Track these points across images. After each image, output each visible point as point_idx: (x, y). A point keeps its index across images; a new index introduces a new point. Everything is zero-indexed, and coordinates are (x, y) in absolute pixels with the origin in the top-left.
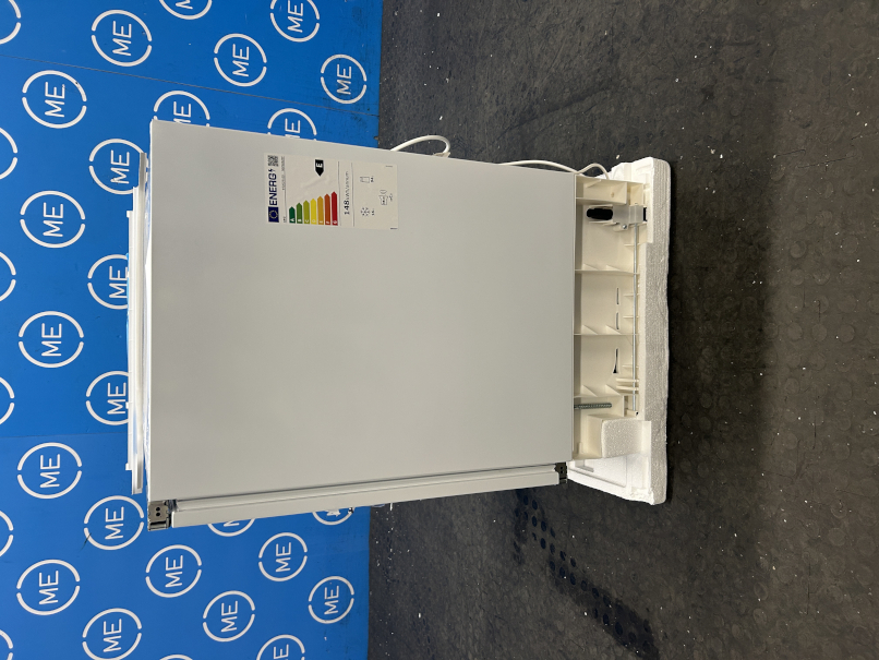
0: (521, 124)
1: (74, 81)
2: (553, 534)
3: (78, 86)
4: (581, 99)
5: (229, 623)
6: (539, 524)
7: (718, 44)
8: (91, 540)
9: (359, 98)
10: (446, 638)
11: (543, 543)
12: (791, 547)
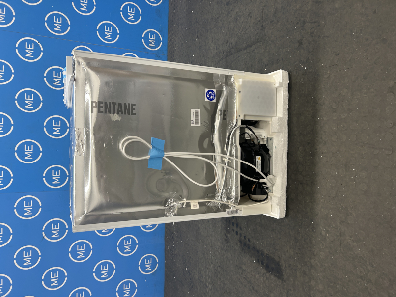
0: (226, 57)
1: (37, 42)
2: (241, 229)
3: (39, 44)
4: (250, 46)
5: (104, 273)
6: (235, 225)
7: (304, 22)
8: (45, 237)
9: (159, 48)
10: (197, 277)
11: (237, 233)
12: (334, 225)
